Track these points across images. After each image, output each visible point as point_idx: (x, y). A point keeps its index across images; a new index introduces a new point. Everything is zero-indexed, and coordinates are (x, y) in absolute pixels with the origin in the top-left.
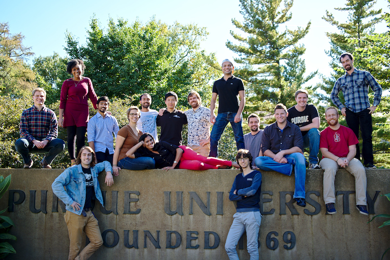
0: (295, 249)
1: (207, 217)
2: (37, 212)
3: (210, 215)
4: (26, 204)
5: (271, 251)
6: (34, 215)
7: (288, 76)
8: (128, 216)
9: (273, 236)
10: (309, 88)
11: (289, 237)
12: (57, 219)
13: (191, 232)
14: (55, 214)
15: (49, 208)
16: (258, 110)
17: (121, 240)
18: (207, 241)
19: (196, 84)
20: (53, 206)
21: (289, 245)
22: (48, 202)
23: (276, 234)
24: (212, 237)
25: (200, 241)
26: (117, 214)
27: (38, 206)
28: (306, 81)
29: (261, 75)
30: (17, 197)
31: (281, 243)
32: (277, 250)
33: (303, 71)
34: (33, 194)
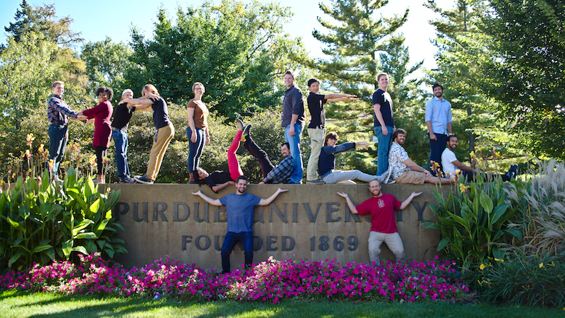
0: (357, 250)
1: (284, 224)
2: (139, 221)
3: (286, 222)
4: (130, 214)
5: (338, 252)
6: (137, 223)
7: (389, 66)
8: (217, 223)
9: (339, 240)
10: (413, 81)
11: (353, 240)
12: (157, 226)
13: (271, 237)
14: (156, 223)
15: (150, 218)
16: (351, 109)
17: (213, 244)
18: (284, 244)
19: (279, 75)
20: (154, 215)
21: (352, 247)
22: (149, 213)
23: (342, 238)
24: (288, 241)
25: (278, 244)
26: (209, 222)
27: (140, 215)
28: (411, 72)
29: (354, 68)
30: (122, 208)
31: (347, 246)
32: (342, 252)
33: (407, 61)
34: (136, 206)
